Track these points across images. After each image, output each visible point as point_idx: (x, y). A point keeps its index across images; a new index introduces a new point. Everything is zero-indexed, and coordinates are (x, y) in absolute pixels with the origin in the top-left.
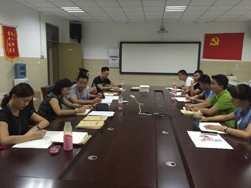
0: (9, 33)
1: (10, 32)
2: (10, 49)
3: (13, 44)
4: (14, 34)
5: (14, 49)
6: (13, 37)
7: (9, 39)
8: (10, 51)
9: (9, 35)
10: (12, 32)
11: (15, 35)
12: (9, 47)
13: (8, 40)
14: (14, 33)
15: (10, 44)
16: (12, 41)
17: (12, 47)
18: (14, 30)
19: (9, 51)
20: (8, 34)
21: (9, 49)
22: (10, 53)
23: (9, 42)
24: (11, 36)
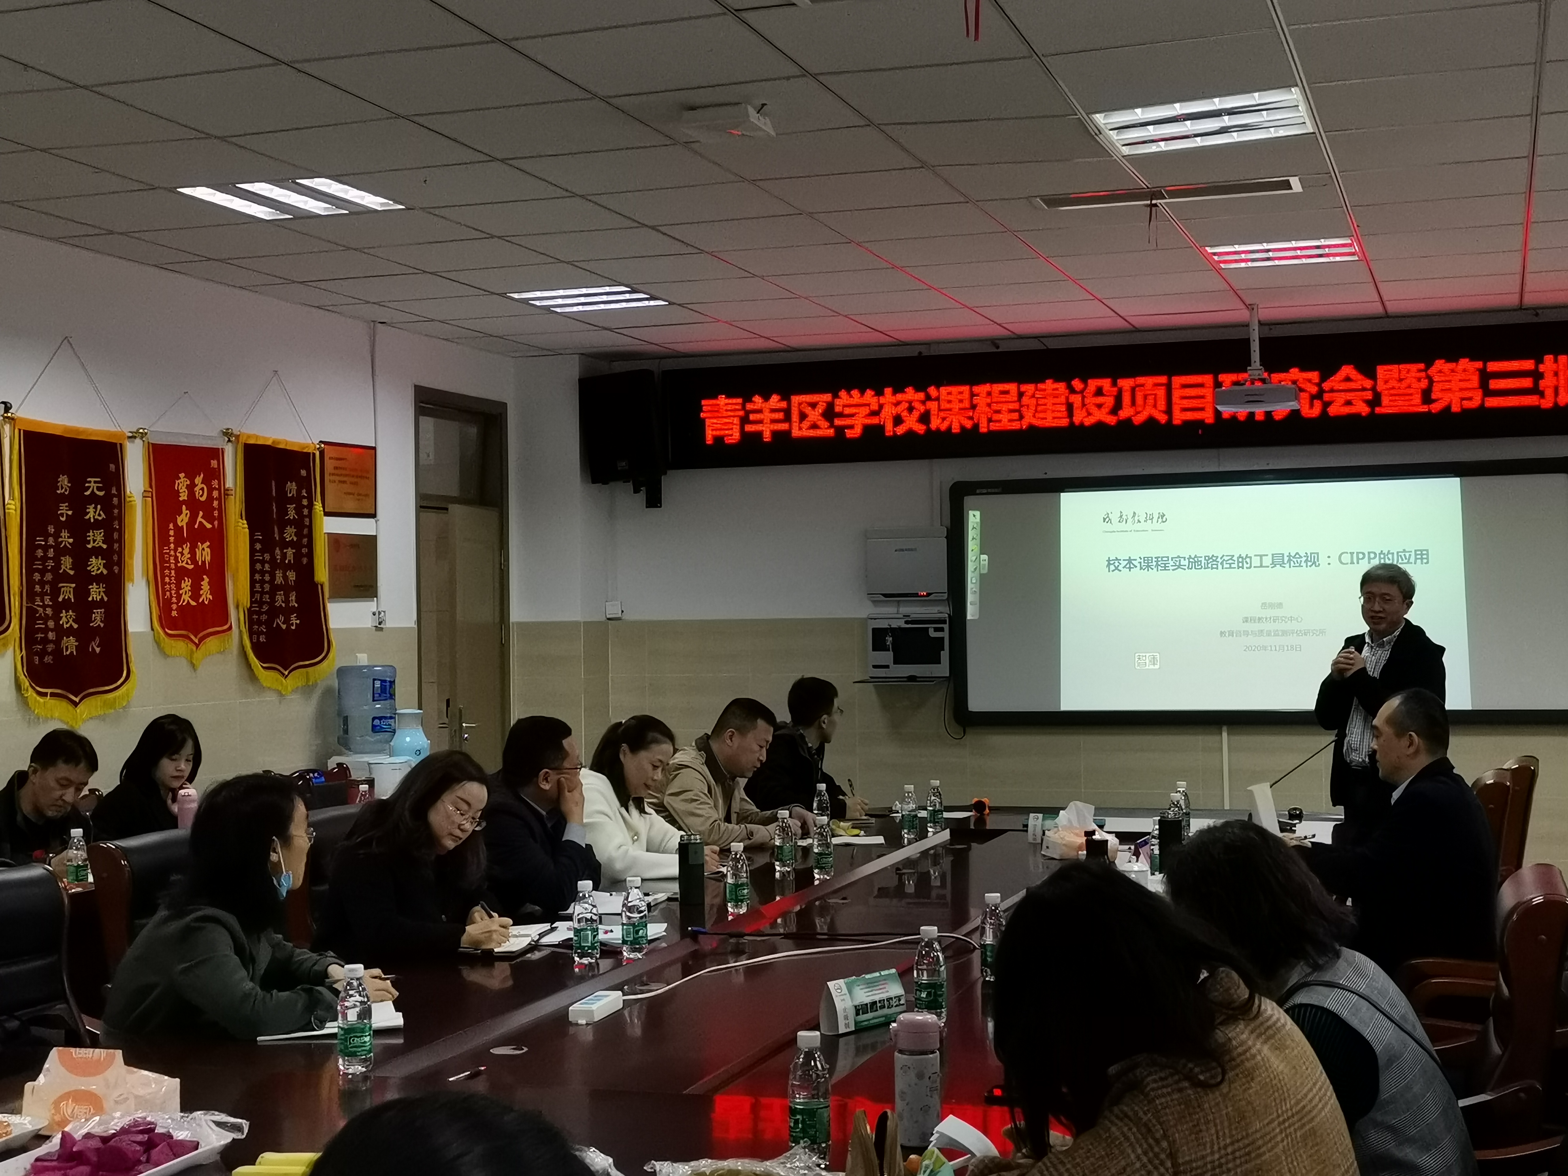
0: (182, 484)
1: (191, 477)
2: (186, 585)
3: (204, 553)
4: (211, 490)
5: (205, 584)
6: (208, 509)
7: (183, 520)
8: (186, 597)
9: (183, 497)
10: (198, 480)
11: (215, 494)
12: (182, 573)
13: (178, 530)
14: (215, 483)
15: (186, 551)
16: (196, 536)
17: (196, 574)
18: (214, 463)
19: (179, 596)
20: (177, 492)
21: (179, 588)
22: (182, 609)
23: (179, 542)
24: (193, 504)
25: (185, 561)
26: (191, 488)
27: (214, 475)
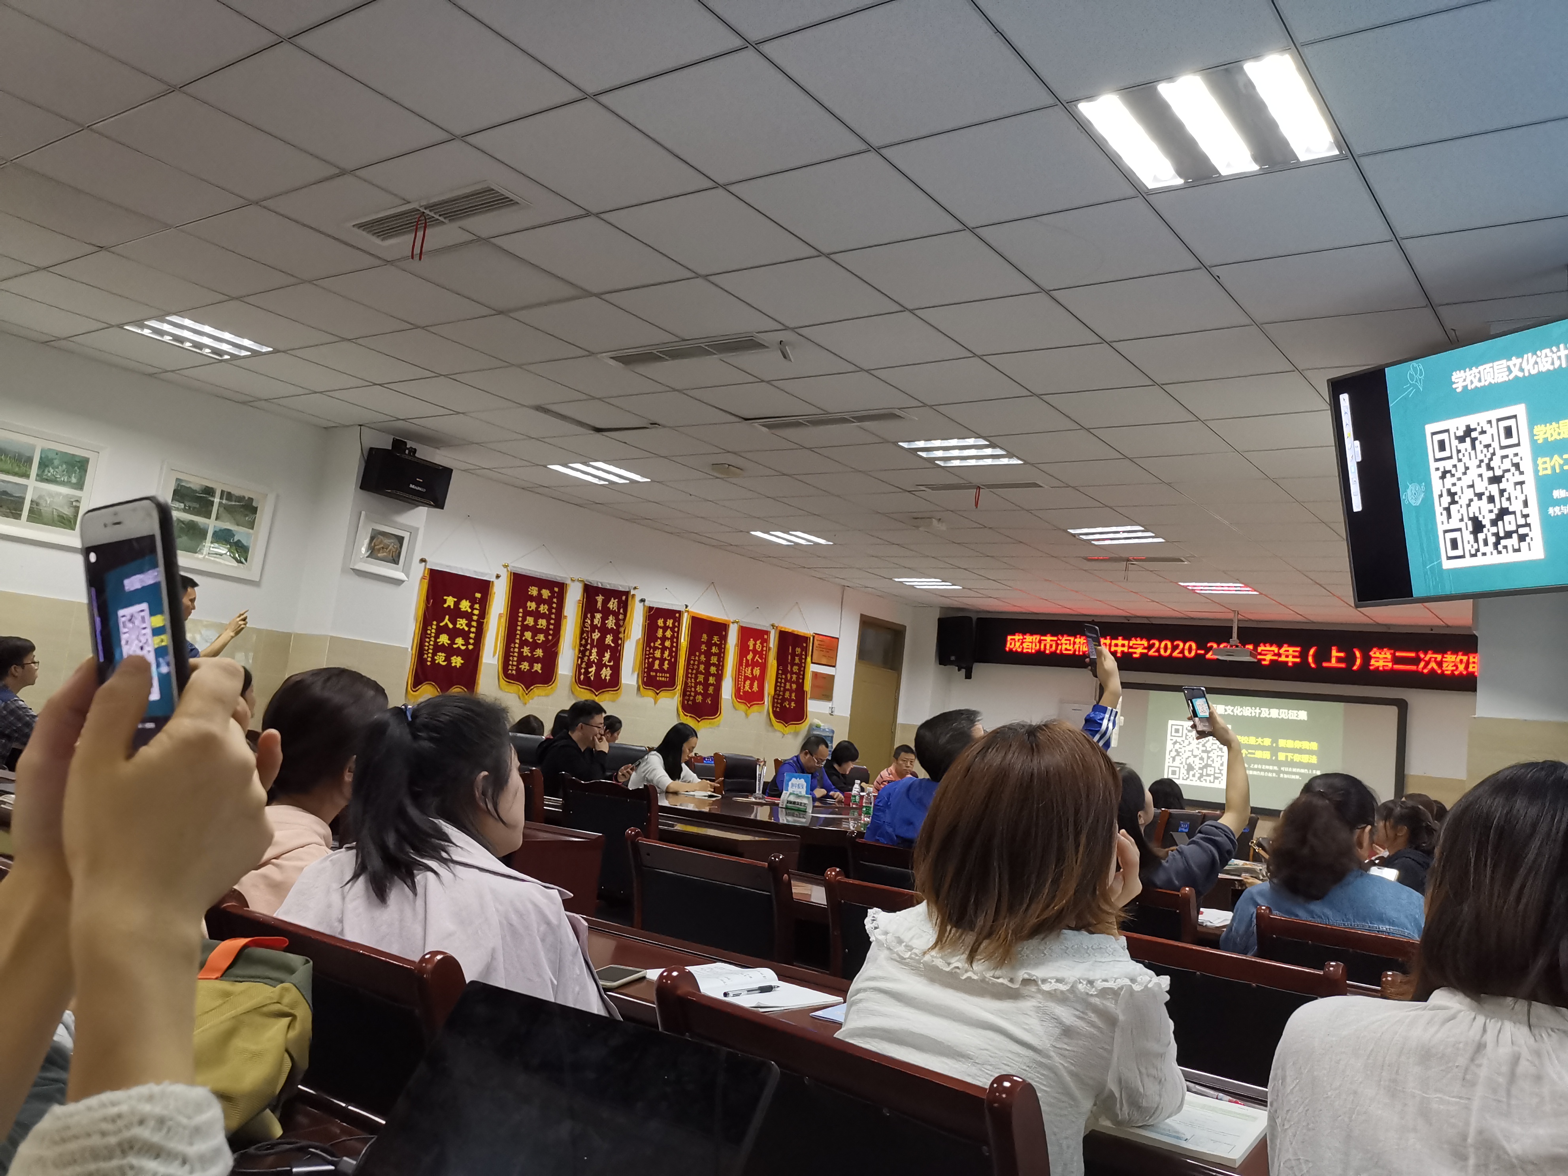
0: (751, 643)
1: (755, 641)
2: (748, 683)
3: (757, 671)
4: (763, 647)
5: (756, 684)
6: (761, 654)
7: (750, 657)
8: (747, 688)
9: (751, 648)
10: (758, 642)
11: (765, 648)
12: (746, 678)
13: (747, 661)
14: (765, 645)
15: (750, 668)
16: (754, 664)
17: (753, 679)
18: (766, 637)
19: (744, 687)
20: (749, 646)
21: (744, 683)
22: (745, 692)
23: (747, 665)
24: (755, 652)
25: (749, 674)
26: (755, 645)
27: (765, 641)
